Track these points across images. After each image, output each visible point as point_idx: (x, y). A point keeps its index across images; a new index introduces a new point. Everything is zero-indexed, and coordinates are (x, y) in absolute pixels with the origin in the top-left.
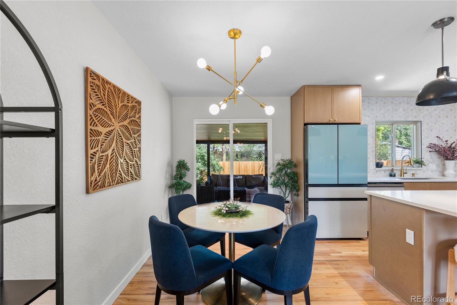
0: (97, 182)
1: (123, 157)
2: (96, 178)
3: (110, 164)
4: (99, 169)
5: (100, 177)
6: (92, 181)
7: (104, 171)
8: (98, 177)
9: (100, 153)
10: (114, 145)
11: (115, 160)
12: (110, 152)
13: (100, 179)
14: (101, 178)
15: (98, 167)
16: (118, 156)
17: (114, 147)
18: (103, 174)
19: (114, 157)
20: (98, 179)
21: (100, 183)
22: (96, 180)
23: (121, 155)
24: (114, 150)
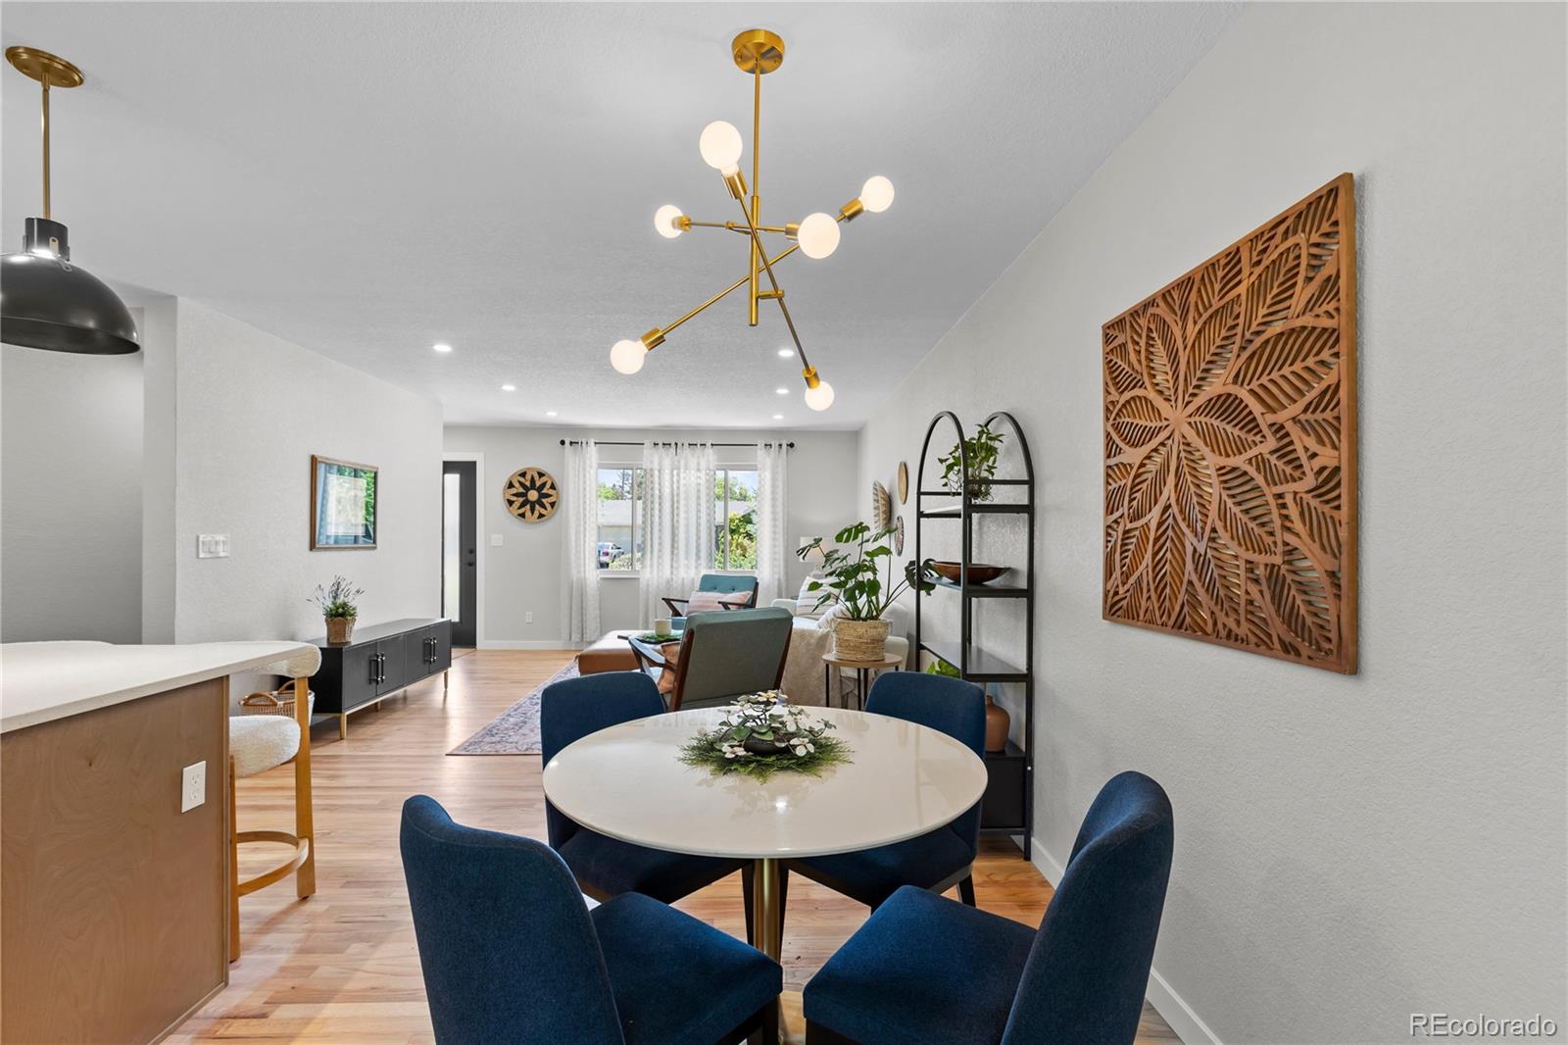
0: (1117, 598)
1: (1208, 529)
2: (1117, 586)
3: (1155, 554)
4: (1124, 565)
5: (1126, 587)
6: (1109, 591)
7: (1137, 574)
8: (1120, 585)
9: (1127, 521)
10: (1169, 491)
11: (1172, 540)
12: (1154, 516)
13: (1126, 592)
14: (1128, 591)
15: (1121, 561)
16: (1183, 525)
17: (1169, 499)
18: (1132, 580)
19: (1170, 532)
20: (1121, 591)
21: (1124, 603)
22: (1116, 593)
23: (1199, 525)
24: (1167, 507)
